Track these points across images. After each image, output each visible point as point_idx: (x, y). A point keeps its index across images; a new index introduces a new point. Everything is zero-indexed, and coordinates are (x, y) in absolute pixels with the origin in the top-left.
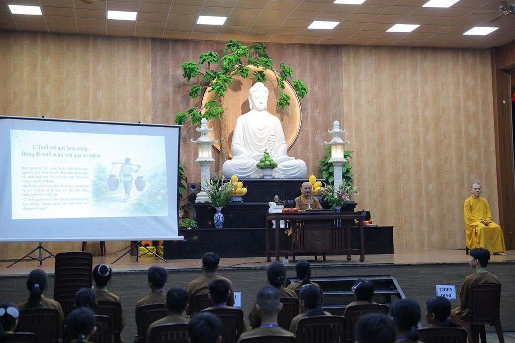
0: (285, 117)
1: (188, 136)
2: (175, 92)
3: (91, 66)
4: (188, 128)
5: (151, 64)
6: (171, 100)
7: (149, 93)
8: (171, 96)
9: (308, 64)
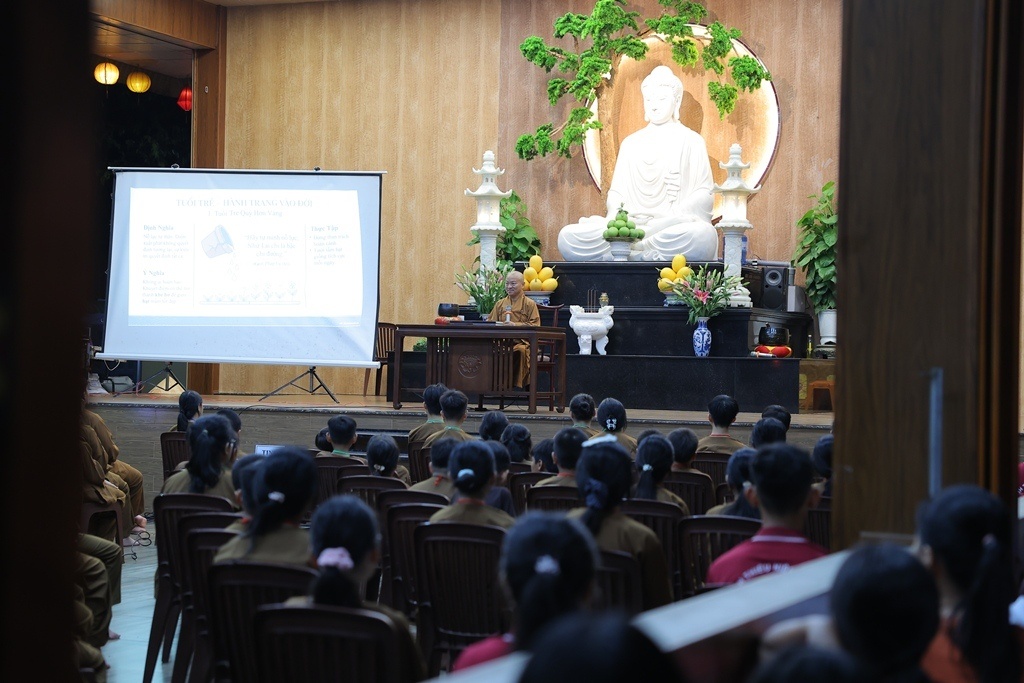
0: (747, 130)
1: (559, 177)
2: (539, 93)
3: (403, 55)
4: (559, 162)
5: (499, 43)
6: (532, 108)
7: (495, 98)
8: (532, 102)
9: (800, 14)
